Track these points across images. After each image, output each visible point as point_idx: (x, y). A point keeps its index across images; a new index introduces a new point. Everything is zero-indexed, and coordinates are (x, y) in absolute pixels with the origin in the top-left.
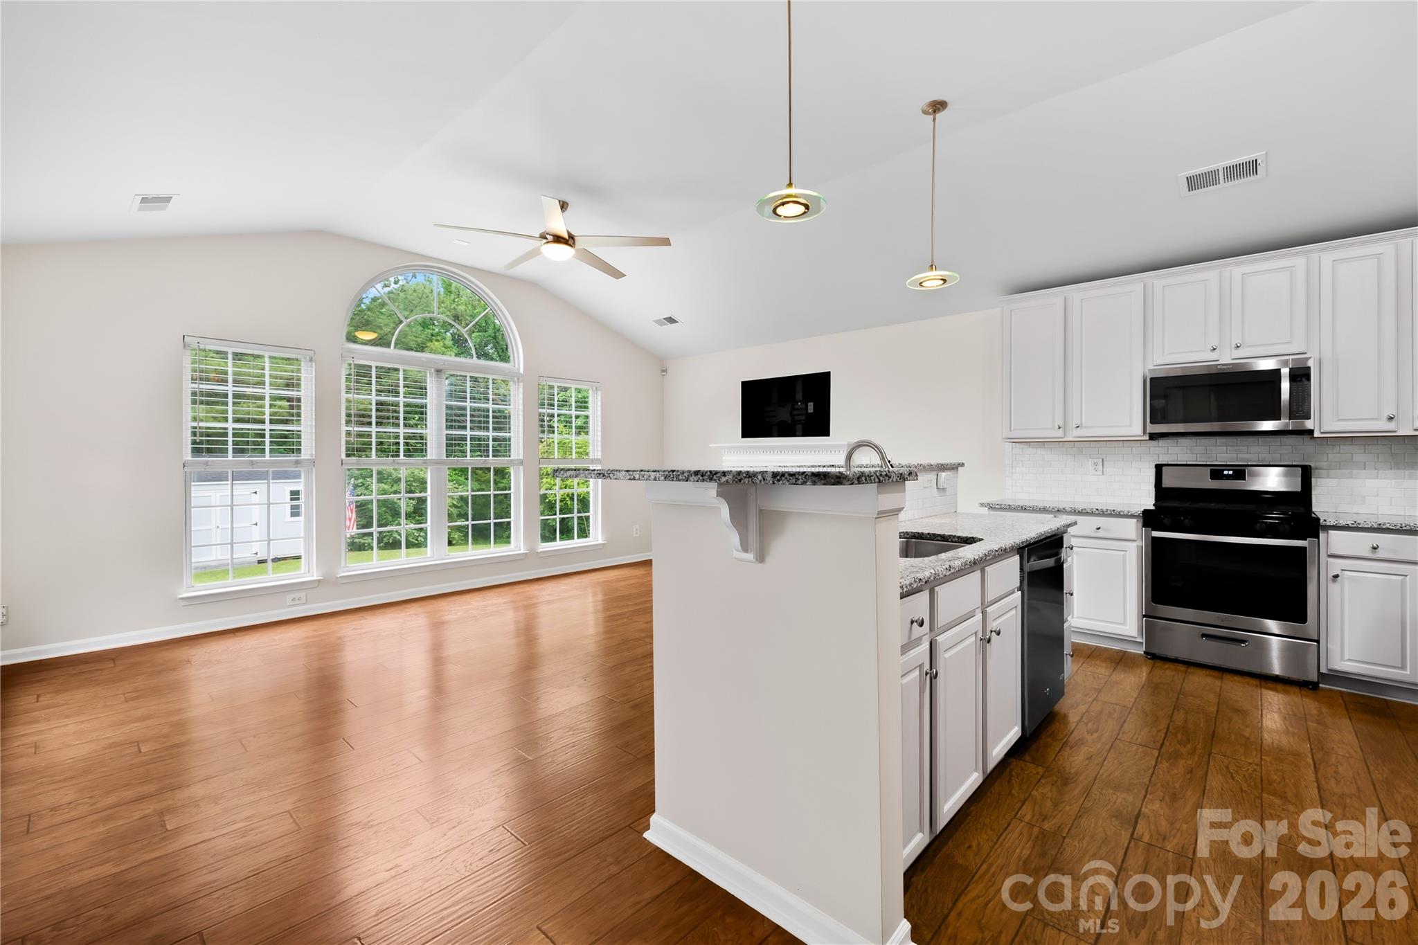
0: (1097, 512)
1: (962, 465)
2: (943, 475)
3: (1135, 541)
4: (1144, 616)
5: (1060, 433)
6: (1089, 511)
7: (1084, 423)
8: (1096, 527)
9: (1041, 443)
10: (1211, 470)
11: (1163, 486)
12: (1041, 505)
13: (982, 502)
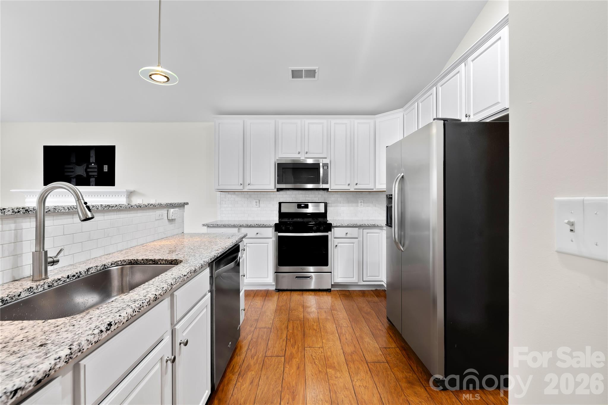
0: (257, 226)
1: (187, 204)
2: (172, 210)
3: (272, 238)
4: (275, 273)
5: (241, 187)
6: (253, 225)
7: (251, 182)
8: (256, 233)
9: (234, 192)
10: (298, 204)
11: (282, 212)
12: (232, 224)
13: (203, 223)
